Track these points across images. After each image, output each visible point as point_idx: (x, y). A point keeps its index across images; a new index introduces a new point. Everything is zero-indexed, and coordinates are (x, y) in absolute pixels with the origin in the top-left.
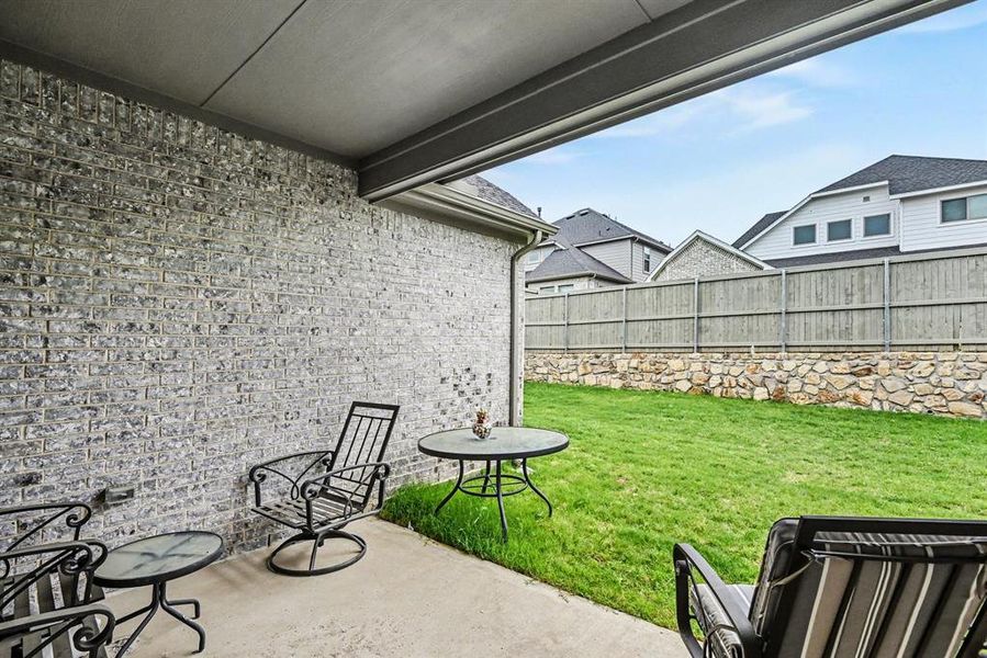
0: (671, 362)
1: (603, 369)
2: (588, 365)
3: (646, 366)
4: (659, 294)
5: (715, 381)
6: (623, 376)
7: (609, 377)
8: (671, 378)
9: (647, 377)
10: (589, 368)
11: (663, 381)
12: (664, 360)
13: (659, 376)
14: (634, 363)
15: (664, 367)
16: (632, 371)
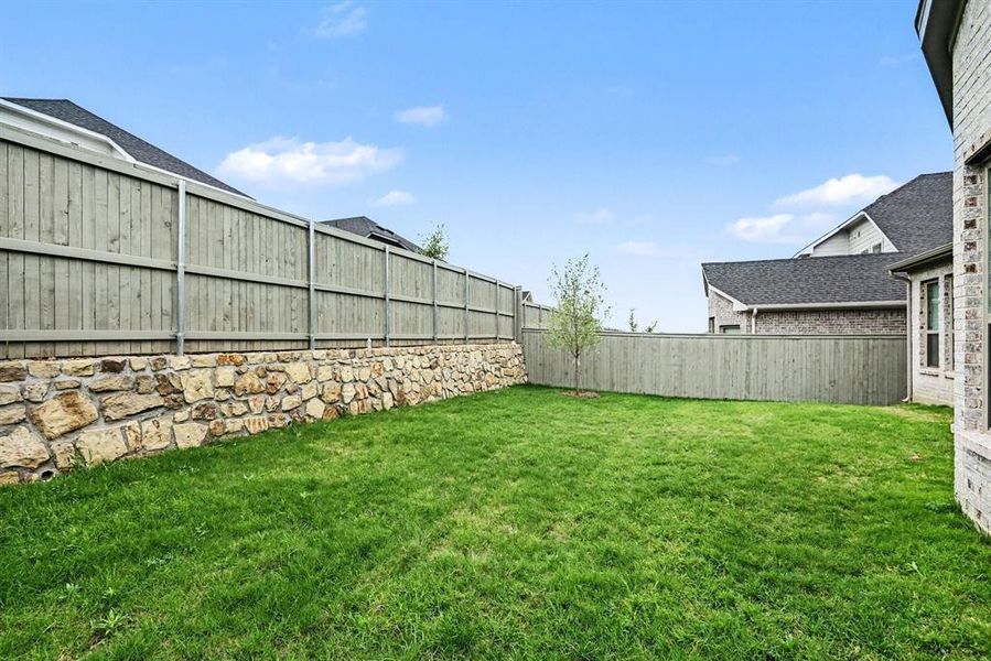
0: (292, 368)
1: (142, 402)
2: (82, 398)
3: (250, 380)
4: (249, 229)
5: (349, 392)
6: (204, 413)
7: (165, 422)
8: (295, 399)
9: (257, 403)
10: (90, 407)
11: (285, 407)
12: (279, 365)
13: (277, 399)
14: (226, 375)
15: (281, 378)
16: (224, 395)
